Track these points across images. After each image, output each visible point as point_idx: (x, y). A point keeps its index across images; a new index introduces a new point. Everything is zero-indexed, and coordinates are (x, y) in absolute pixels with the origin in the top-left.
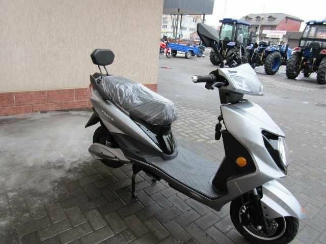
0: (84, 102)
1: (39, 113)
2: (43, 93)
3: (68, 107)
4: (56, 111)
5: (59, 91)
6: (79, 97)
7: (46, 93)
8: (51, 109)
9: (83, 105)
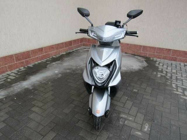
0: (146, 53)
1: (124, 53)
2: (128, 44)
3: (137, 54)
4: (132, 54)
5: (135, 45)
6: (144, 50)
7: (129, 45)
8: (129, 53)
9: (146, 55)
